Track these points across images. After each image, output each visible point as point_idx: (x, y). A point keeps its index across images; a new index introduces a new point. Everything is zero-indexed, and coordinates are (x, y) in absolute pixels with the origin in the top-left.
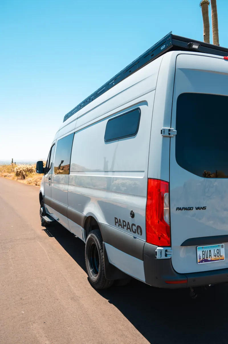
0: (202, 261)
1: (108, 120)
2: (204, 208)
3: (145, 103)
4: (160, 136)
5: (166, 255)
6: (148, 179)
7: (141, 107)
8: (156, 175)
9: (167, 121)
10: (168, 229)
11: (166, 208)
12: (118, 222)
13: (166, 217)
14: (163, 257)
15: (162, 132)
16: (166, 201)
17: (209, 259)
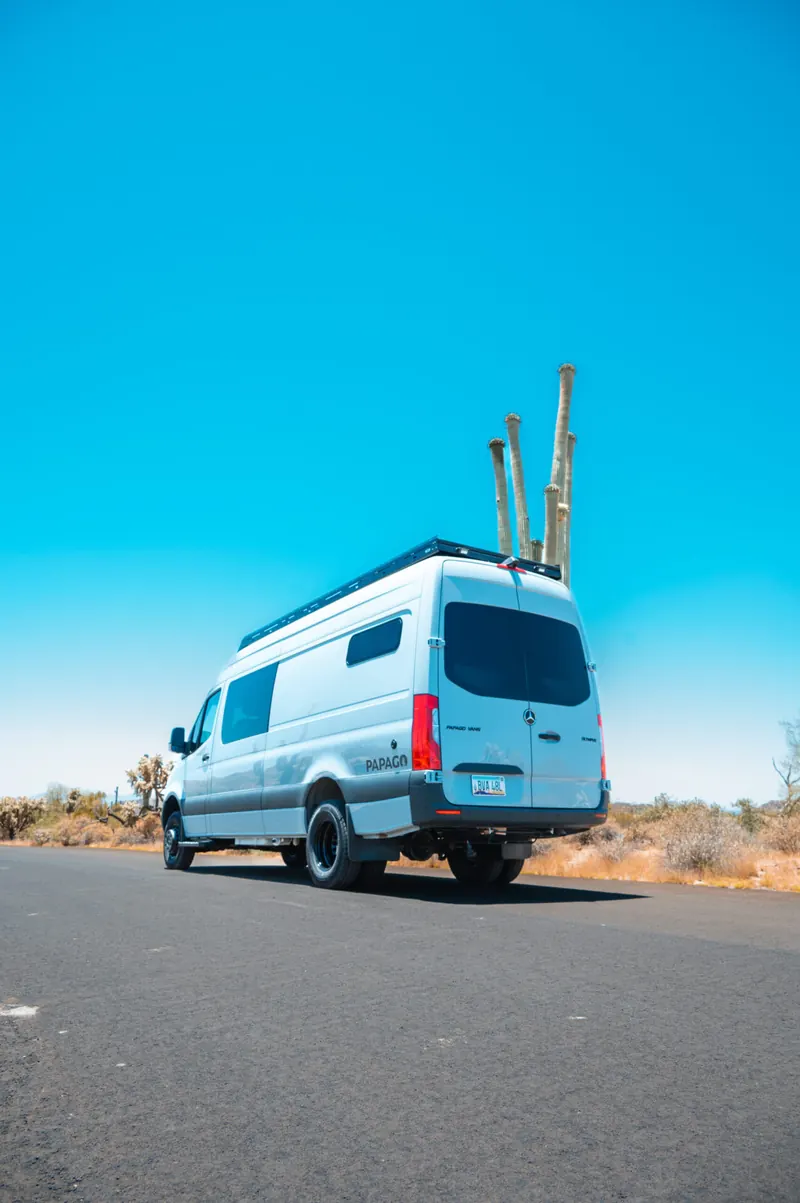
0: (478, 793)
1: (350, 636)
2: (478, 729)
3: (407, 612)
4: (428, 647)
5: (436, 779)
6: (415, 696)
7: (402, 617)
8: (423, 688)
9: (435, 630)
10: (438, 749)
11: (435, 726)
12: (371, 766)
13: (436, 737)
14: (434, 781)
15: (430, 642)
16: (435, 718)
17: (487, 791)
